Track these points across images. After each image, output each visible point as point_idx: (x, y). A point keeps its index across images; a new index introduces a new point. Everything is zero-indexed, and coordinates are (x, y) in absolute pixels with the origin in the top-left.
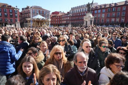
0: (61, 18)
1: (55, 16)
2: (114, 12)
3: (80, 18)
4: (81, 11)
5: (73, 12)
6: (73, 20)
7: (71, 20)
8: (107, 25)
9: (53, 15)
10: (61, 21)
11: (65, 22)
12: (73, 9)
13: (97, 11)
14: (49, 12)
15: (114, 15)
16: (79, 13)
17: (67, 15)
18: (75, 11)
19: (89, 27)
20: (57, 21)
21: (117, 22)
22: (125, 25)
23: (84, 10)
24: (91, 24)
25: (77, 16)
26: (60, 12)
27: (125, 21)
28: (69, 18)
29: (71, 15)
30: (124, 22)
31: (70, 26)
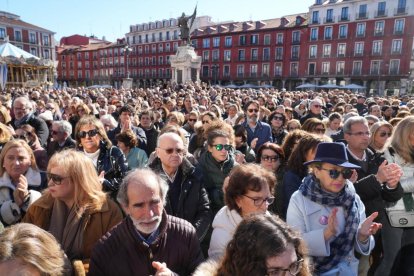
0: (96, 59)
1: (74, 52)
2: (255, 45)
3: (160, 61)
4: (161, 39)
5: (137, 39)
6: (137, 67)
7: (131, 67)
8: (239, 82)
9: (68, 47)
10: (96, 68)
11: (111, 72)
12: (134, 30)
13: (209, 41)
14: (51, 34)
15: (256, 53)
16: (157, 44)
17: (116, 51)
18: (143, 38)
19: (188, 87)
20: (83, 68)
21: (265, 75)
22: (284, 82)
23: (171, 34)
24: (194, 79)
25: (150, 54)
26: (92, 37)
27: (283, 72)
28: (122, 59)
29: (130, 50)
30: (280, 74)
31: (127, 86)
